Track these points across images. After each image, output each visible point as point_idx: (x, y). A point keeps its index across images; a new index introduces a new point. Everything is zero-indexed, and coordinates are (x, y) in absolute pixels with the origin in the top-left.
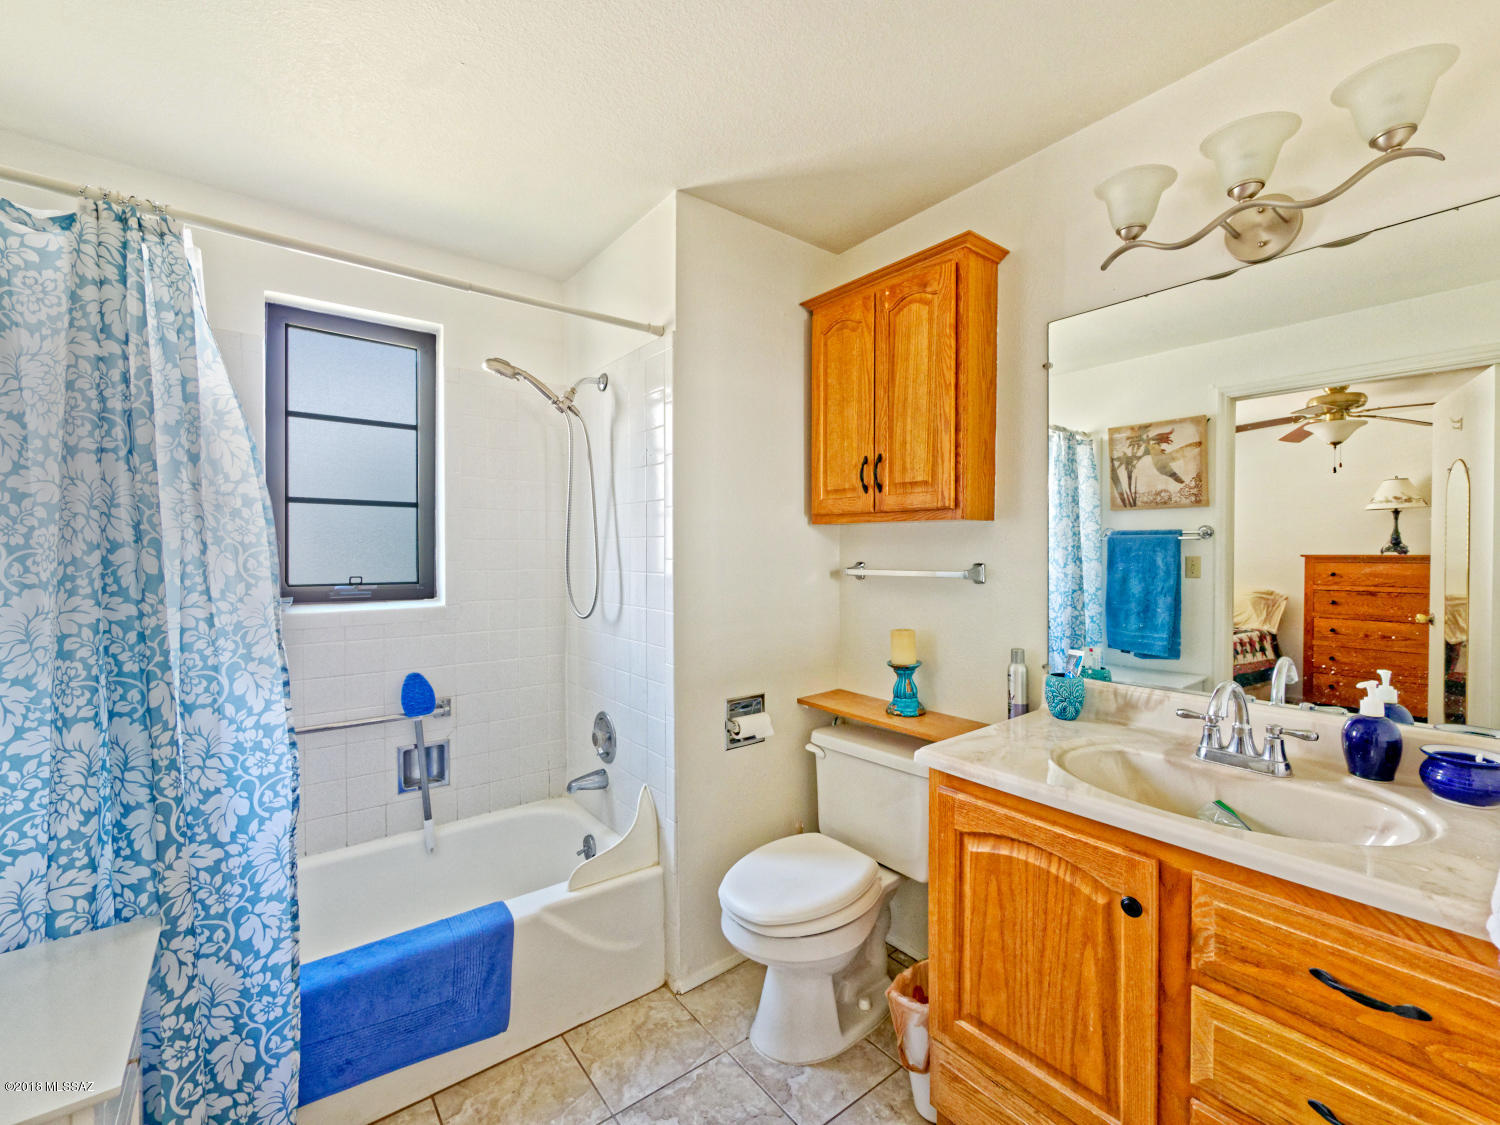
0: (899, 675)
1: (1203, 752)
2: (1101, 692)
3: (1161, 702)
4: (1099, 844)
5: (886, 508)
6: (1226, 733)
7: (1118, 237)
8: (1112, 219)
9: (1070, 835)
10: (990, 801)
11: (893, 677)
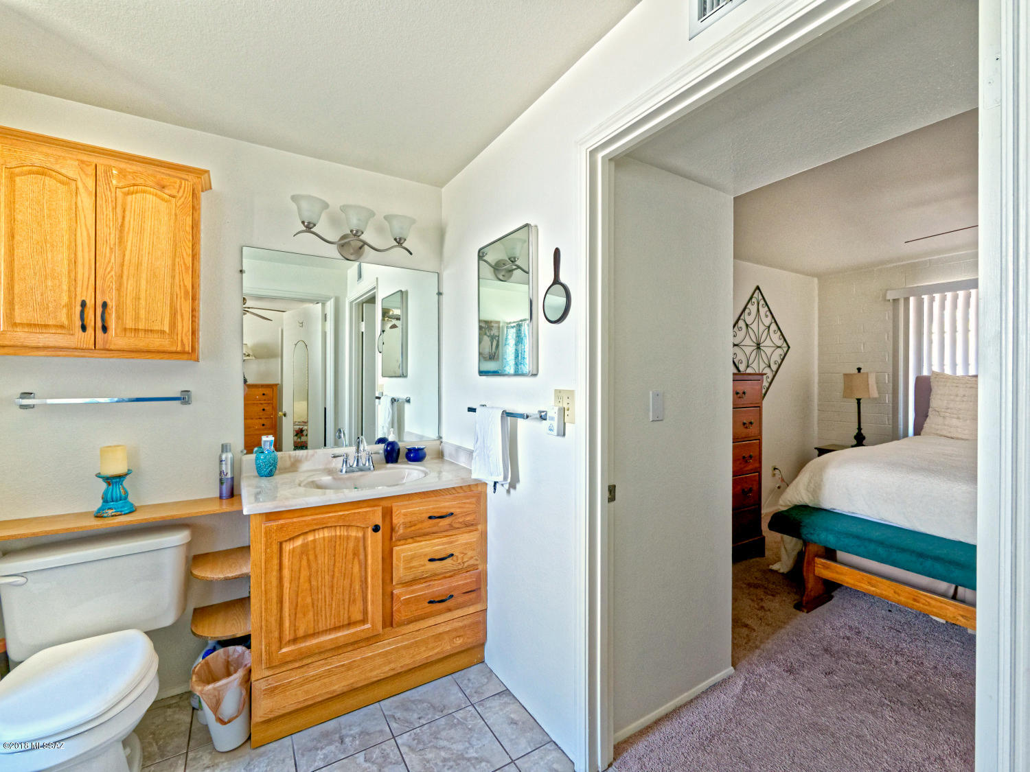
0: (109, 484)
1: (344, 471)
2: (282, 457)
3: (313, 455)
4: (360, 510)
5: (112, 347)
6: (352, 461)
7: (302, 225)
8: (300, 215)
9: (347, 513)
10: (299, 517)
11: (104, 485)
